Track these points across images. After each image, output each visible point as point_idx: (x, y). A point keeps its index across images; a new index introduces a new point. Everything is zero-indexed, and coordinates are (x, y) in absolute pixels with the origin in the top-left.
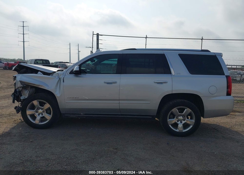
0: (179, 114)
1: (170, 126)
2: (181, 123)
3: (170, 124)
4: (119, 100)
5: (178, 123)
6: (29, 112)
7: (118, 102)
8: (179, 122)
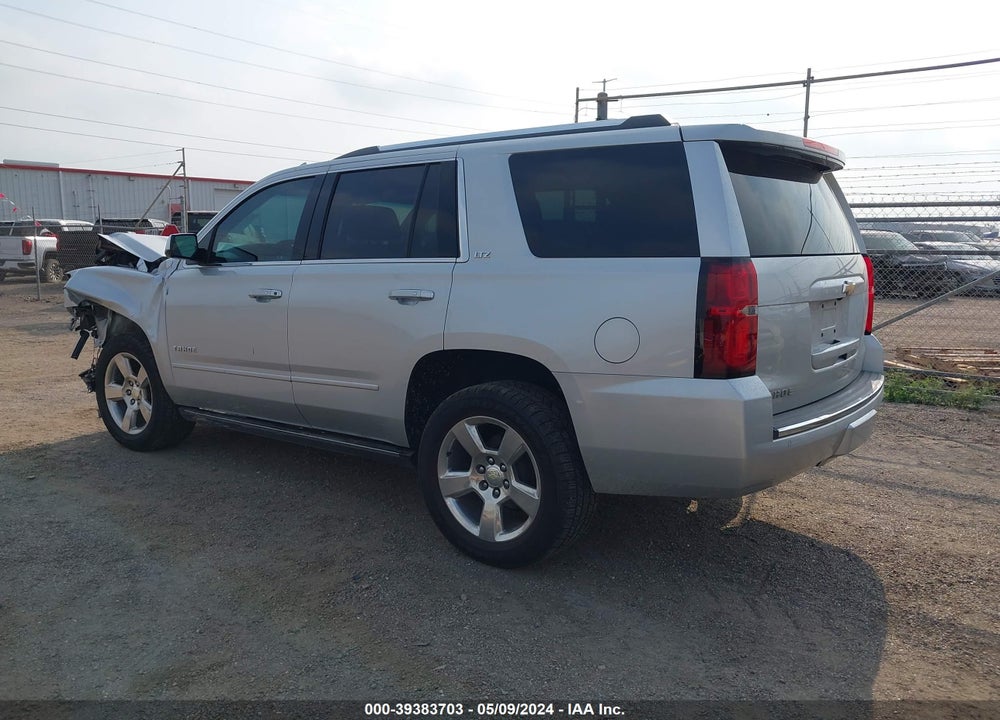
0: (484, 451)
1: (451, 503)
2: (496, 495)
3: (452, 496)
4: (290, 368)
5: (482, 493)
6: (113, 390)
7: (286, 376)
8: (490, 490)
